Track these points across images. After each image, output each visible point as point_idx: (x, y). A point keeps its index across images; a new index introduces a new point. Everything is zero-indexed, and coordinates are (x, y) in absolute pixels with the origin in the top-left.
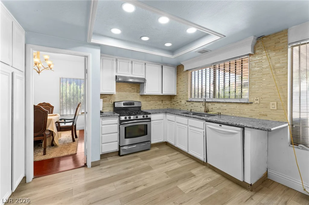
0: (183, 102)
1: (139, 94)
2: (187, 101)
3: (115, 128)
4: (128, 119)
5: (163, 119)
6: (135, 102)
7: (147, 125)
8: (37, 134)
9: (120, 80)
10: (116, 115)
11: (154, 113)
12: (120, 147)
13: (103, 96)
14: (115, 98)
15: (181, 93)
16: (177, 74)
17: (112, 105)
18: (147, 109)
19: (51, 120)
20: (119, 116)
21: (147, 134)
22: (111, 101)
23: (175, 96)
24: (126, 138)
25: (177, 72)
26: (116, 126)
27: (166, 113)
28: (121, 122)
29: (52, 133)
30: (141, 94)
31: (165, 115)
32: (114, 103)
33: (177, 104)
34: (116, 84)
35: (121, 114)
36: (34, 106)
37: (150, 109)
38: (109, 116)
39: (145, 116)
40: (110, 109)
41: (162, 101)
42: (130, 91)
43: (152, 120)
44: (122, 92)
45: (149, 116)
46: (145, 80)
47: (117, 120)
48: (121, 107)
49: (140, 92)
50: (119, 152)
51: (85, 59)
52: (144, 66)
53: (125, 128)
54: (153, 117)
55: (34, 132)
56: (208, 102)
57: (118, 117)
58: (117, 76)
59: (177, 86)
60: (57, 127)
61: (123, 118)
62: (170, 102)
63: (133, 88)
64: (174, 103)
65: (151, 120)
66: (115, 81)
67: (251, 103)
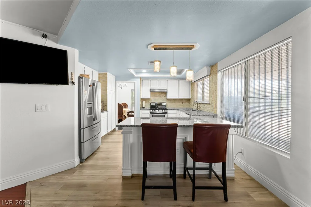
2: (194, 103)
4: (154, 111)
5: (176, 114)
6: (162, 103)
7: (165, 115)
8: (119, 116)
11: (172, 110)
13: (145, 100)
17: (150, 104)
19: (125, 111)
22: (150, 102)
23: (190, 99)
27: (178, 110)
28: (151, 112)
29: (125, 116)
35: (152, 109)
36: (118, 104)
38: (147, 109)
39: (164, 111)
40: (149, 106)
41: (182, 102)
42: (160, 97)
43: (168, 113)
44: (155, 97)
45: (167, 111)
46: (167, 90)
48: (153, 105)
49: (165, 97)
52: (166, 82)
53: (153, 116)
54: (169, 111)
55: (118, 115)
57: (150, 110)
58: (151, 89)
60: (128, 115)
62: (188, 103)
64: (190, 104)
66: (150, 92)
67: (209, 104)
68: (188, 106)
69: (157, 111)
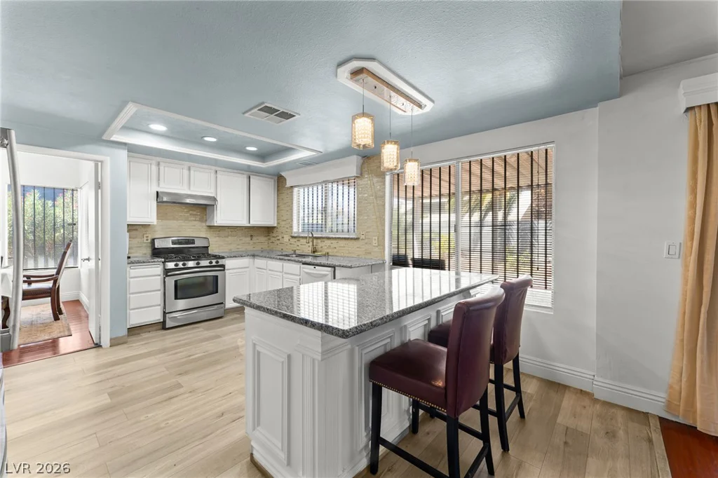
0: (287, 238)
1: (204, 224)
2: (293, 237)
3: (157, 282)
4: (180, 266)
5: (248, 267)
6: (196, 239)
7: (217, 276)
9: (165, 199)
10: (158, 261)
11: (231, 257)
12: (165, 313)
13: (132, 228)
14: (155, 231)
15: (284, 223)
16: (278, 190)
17: (150, 245)
18: (221, 251)
20: (164, 263)
21: (217, 292)
22: (147, 237)
23: (274, 227)
24: (176, 298)
25: (278, 187)
26: (159, 280)
27: (254, 256)
28: (167, 272)
30: (207, 224)
31: (251, 260)
32: (153, 240)
33: (278, 242)
34: (157, 206)
35: (167, 259)
37: (227, 250)
38: (144, 262)
39: (214, 262)
40: (145, 252)
41: (252, 236)
42: (186, 219)
43: (226, 268)
44: (170, 220)
45: (221, 262)
46: (215, 199)
47: (159, 269)
48: (168, 248)
49: (206, 220)
50: (164, 322)
51: (96, 166)
52: (213, 175)
53: (176, 281)
54: (229, 263)
56: (317, 238)
57: (161, 263)
58: (160, 194)
59: (278, 212)
61: (171, 265)
62: (266, 238)
63: (195, 213)
64: (273, 239)
65: (224, 268)
66: (156, 202)
67: (358, 239)
68: (265, 246)
69: (191, 264)
